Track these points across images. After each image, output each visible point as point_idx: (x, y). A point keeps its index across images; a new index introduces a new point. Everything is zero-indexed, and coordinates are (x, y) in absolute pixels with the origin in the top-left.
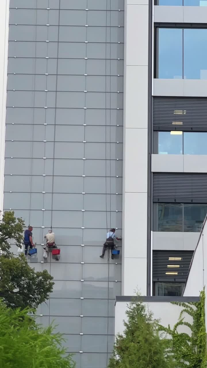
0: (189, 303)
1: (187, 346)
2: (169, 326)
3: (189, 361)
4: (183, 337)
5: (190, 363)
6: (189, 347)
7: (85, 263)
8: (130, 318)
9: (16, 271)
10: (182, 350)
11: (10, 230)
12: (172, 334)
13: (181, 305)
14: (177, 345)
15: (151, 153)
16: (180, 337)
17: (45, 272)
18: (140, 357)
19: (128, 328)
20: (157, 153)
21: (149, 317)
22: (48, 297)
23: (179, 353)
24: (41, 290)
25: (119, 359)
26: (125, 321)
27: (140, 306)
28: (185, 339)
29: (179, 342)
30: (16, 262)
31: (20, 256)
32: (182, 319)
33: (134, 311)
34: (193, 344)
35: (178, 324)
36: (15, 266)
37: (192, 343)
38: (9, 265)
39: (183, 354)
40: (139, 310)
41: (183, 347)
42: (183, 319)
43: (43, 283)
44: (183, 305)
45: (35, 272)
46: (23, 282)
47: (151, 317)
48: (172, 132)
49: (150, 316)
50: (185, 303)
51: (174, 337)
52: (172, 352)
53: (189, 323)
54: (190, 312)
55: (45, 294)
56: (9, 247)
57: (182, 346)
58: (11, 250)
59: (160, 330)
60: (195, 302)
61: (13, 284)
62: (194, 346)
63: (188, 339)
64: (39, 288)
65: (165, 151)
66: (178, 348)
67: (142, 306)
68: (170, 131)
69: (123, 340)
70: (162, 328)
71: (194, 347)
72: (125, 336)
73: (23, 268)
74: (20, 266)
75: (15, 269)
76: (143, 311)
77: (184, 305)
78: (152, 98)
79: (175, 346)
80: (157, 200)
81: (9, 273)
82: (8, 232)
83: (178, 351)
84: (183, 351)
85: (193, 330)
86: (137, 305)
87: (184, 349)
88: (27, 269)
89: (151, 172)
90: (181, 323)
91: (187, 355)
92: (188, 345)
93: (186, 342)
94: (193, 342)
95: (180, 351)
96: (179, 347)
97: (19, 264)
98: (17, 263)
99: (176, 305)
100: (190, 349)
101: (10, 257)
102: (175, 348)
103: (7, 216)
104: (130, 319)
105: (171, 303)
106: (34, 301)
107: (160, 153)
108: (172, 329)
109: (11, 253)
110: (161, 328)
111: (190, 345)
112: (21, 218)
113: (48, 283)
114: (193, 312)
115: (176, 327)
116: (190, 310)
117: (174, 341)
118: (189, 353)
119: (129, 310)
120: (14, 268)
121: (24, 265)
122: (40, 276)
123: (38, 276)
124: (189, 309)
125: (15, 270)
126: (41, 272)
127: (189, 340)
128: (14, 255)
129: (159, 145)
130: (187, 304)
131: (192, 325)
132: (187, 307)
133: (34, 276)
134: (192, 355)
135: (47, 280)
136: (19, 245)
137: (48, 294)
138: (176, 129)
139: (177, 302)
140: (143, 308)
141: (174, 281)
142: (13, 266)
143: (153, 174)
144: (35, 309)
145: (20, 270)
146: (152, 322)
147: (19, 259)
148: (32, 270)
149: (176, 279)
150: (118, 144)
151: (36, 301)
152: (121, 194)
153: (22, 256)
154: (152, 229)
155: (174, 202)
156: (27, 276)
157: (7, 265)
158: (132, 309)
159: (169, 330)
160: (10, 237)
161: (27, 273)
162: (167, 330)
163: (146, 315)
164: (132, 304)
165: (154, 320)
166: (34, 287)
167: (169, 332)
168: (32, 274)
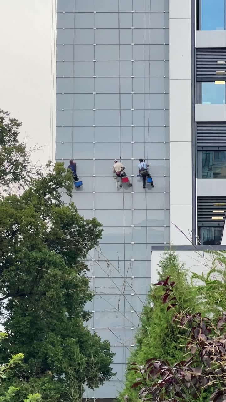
0: (221, 251)
2: (202, 274)
3: (221, 307)
4: (216, 284)
5: (222, 309)
7: (135, 209)
10: (215, 296)
11: (60, 180)
12: (206, 281)
15: (195, 104)
16: (213, 284)
17: (94, 220)
19: (161, 277)
20: (201, 103)
21: (181, 266)
22: (97, 244)
24: (91, 237)
25: (153, 307)
26: (158, 270)
27: (173, 256)
29: (212, 288)
31: (70, 205)
32: (215, 266)
33: (167, 261)
39: (216, 300)
40: (172, 260)
43: (93, 230)
44: (215, 253)
45: (85, 220)
46: (74, 230)
47: (183, 266)
48: (215, 82)
50: (217, 251)
51: (207, 284)
52: (205, 298)
53: (221, 270)
54: (222, 260)
55: (95, 240)
56: (60, 196)
58: (61, 199)
59: (193, 278)
63: (221, 285)
64: (89, 235)
65: (208, 101)
67: (175, 256)
68: (214, 81)
73: (74, 217)
74: (70, 215)
75: (65, 217)
77: (217, 253)
78: (195, 49)
79: (208, 292)
80: (202, 148)
81: (60, 222)
82: (58, 182)
86: (169, 255)
88: (77, 217)
89: (195, 122)
90: (213, 271)
93: (219, 288)
95: (213, 297)
97: (69, 212)
98: (67, 211)
99: (209, 253)
100: (223, 295)
102: (209, 295)
103: (57, 166)
104: (163, 269)
105: (204, 251)
106: (85, 248)
107: (203, 103)
108: (205, 277)
109: (62, 202)
110: (195, 276)
113: (97, 230)
115: (209, 274)
116: (223, 258)
117: (208, 288)
119: (162, 260)
120: (64, 217)
121: (74, 213)
122: (90, 224)
123: (88, 224)
124: (221, 257)
125: (65, 219)
126: (90, 220)
128: (65, 204)
129: (203, 95)
130: (219, 252)
132: (219, 256)
133: (84, 224)
135: (97, 228)
136: (69, 194)
137: (98, 240)
138: (218, 79)
139: (210, 250)
140: (175, 257)
141: (218, 226)
142: (64, 215)
143: (197, 123)
144: (86, 255)
145: (70, 219)
146: (183, 271)
147: (70, 208)
148: (82, 218)
149: (220, 224)
150: (165, 94)
151: (86, 247)
152: (168, 143)
153: (72, 205)
154: (196, 176)
155: (217, 149)
156: (77, 224)
157: (58, 214)
158: (165, 259)
159: (202, 278)
160: (61, 186)
161: (77, 221)
162: (200, 278)
163: (178, 265)
164: (165, 253)
165: (185, 269)
166: (84, 234)
167: (203, 279)
168: (82, 222)
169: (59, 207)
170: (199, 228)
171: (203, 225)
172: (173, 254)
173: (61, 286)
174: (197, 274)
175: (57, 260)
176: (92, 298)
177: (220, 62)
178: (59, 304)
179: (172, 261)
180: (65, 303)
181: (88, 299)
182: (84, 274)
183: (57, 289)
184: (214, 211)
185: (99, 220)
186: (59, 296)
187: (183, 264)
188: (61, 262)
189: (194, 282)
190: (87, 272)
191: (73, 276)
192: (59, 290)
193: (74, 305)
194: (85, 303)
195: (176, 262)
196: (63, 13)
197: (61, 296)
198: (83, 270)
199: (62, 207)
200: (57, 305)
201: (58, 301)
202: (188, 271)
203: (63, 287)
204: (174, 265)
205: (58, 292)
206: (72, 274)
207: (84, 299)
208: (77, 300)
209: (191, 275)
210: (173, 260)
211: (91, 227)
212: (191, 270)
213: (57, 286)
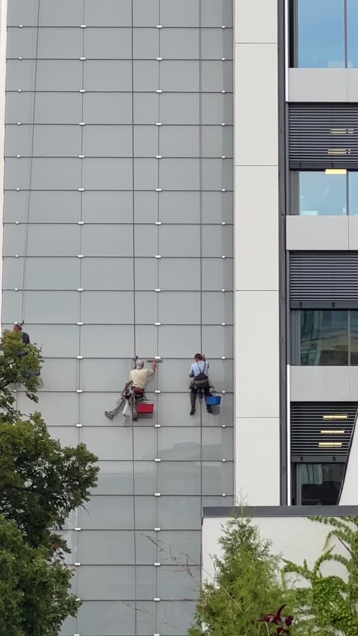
0: (342, 518)
1: (340, 600)
2: (305, 562)
3: (344, 631)
4: (332, 583)
6: (344, 602)
7: (163, 425)
8: (227, 552)
9: (24, 447)
10: (331, 609)
11: (13, 367)
12: (311, 579)
13: (328, 522)
14: (321, 600)
15: (286, 215)
16: (327, 585)
17: (81, 448)
18: (243, 628)
19: (223, 570)
20: (298, 214)
21: (263, 548)
22: (87, 497)
23: (325, 615)
24: (75, 483)
25: (208, 631)
26: (218, 557)
27: (247, 528)
28: (337, 587)
29: (324, 593)
30: (25, 429)
31: (32, 418)
32: (329, 548)
33: (235, 538)
34: (351, 598)
35: (321, 560)
36: (23, 438)
37: (349, 596)
38: (10, 436)
39: (333, 616)
40: (244, 535)
41: (331, 604)
42: (332, 549)
43: (78, 468)
44: (331, 522)
45: (62, 447)
46: (39, 468)
47: (267, 549)
48: (327, 170)
49: (266, 547)
50: (335, 518)
51: (314, 584)
52: (311, 612)
53: (342, 556)
54: (345, 536)
55: (83, 490)
56: (12, 400)
57: (331, 601)
58: (15, 406)
59: (287, 571)
60: (355, 517)
61: (21, 472)
62: (353, 600)
63: (342, 587)
64: (71, 478)
65: (313, 209)
66: (322, 605)
67: (250, 527)
68: (324, 170)
69: (214, 594)
70: (292, 566)
71: (353, 602)
72: (217, 587)
73: (39, 442)
74: (33, 437)
75: (22, 442)
76: (253, 538)
77: (333, 523)
78: (287, 106)
79: (316, 601)
80: (299, 304)
81: (11, 452)
82: (9, 372)
83: (323, 612)
84: (332, 611)
85: (351, 570)
86: (240, 526)
87: (334, 607)
88: (47, 442)
89: (286, 251)
90: (327, 557)
91: (339, 617)
92: (342, 599)
93: (339, 593)
94: (351, 593)
95: (327, 611)
96: (324, 603)
97: (29, 433)
98: (26, 431)
99: (318, 522)
100: (346, 606)
101: (14, 420)
102: (318, 606)
103: (8, 340)
104: (228, 554)
105: (309, 517)
106: (61, 505)
107: (303, 213)
108: (311, 568)
109: (15, 412)
110: (290, 568)
111: (345, 599)
112: (35, 345)
113: (87, 468)
114: (351, 536)
115: (318, 564)
116: (345, 531)
117: (316, 592)
118: (343, 615)
119: (225, 535)
120: (20, 442)
121: (40, 435)
122: (71, 456)
123: (68, 457)
124: (343, 530)
125: (22, 445)
127: (343, 590)
128: (21, 415)
129: (301, 197)
130: (339, 519)
131: (349, 560)
132: (339, 527)
133: (61, 456)
134: (350, 618)
135: (86, 464)
136: (32, 397)
137: (87, 490)
138: (333, 166)
139: (321, 516)
140: (251, 531)
141: (332, 461)
142: (20, 439)
143: (290, 254)
144: (63, 519)
145: (33, 445)
146: (268, 559)
147: (32, 425)
148: (55, 445)
149: (336, 457)
150: (224, 193)
151: (65, 504)
152: (230, 292)
153: (37, 417)
154: (288, 361)
155: (331, 307)
156: (47, 457)
157: (8, 436)
158: (231, 535)
159: (305, 571)
160: (15, 380)
161: (47, 451)
162: (301, 571)
163: (258, 545)
164: (232, 523)
165: (272, 556)
166: (60, 477)
167: (306, 574)
168: (57, 453)
169: (11, 421)
170: (294, 465)
171: (302, 459)
172: (247, 526)
173: (14, 584)
174: (294, 563)
175: (7, 532)
176: (76, 610)
177: (336, 131)
178: (9, 622)
179: (245, 538)
180: (23, 622)
181: (68, 613)
182: (58, 558)
183: (6, 591)
184: (323, 432)
185: (90, 449)
186: (10, 606)
187: (268, 544)
188: (15, 536)
189: (289, 581)
190: (65, 555)
191: (40, 565)
192: (10, 594)
193: (40, 625)
194: (62, 621)
195: (254, 540)
196: (19, 27)
197: (15, 605)
198: (58, 551)
199: (15, 422)
200: (5, 625)
201: (7, 616)
202: (276, 558)
203: (18, 586)
204: (249, 548)
205: (8, 597)
206: (36, 561)
207: (60, 611)
208: (46, 613)
209: (282, 565)
210: (247, 537)
211: (74, 463)
212: (283, 557)
213: (8, 585)
